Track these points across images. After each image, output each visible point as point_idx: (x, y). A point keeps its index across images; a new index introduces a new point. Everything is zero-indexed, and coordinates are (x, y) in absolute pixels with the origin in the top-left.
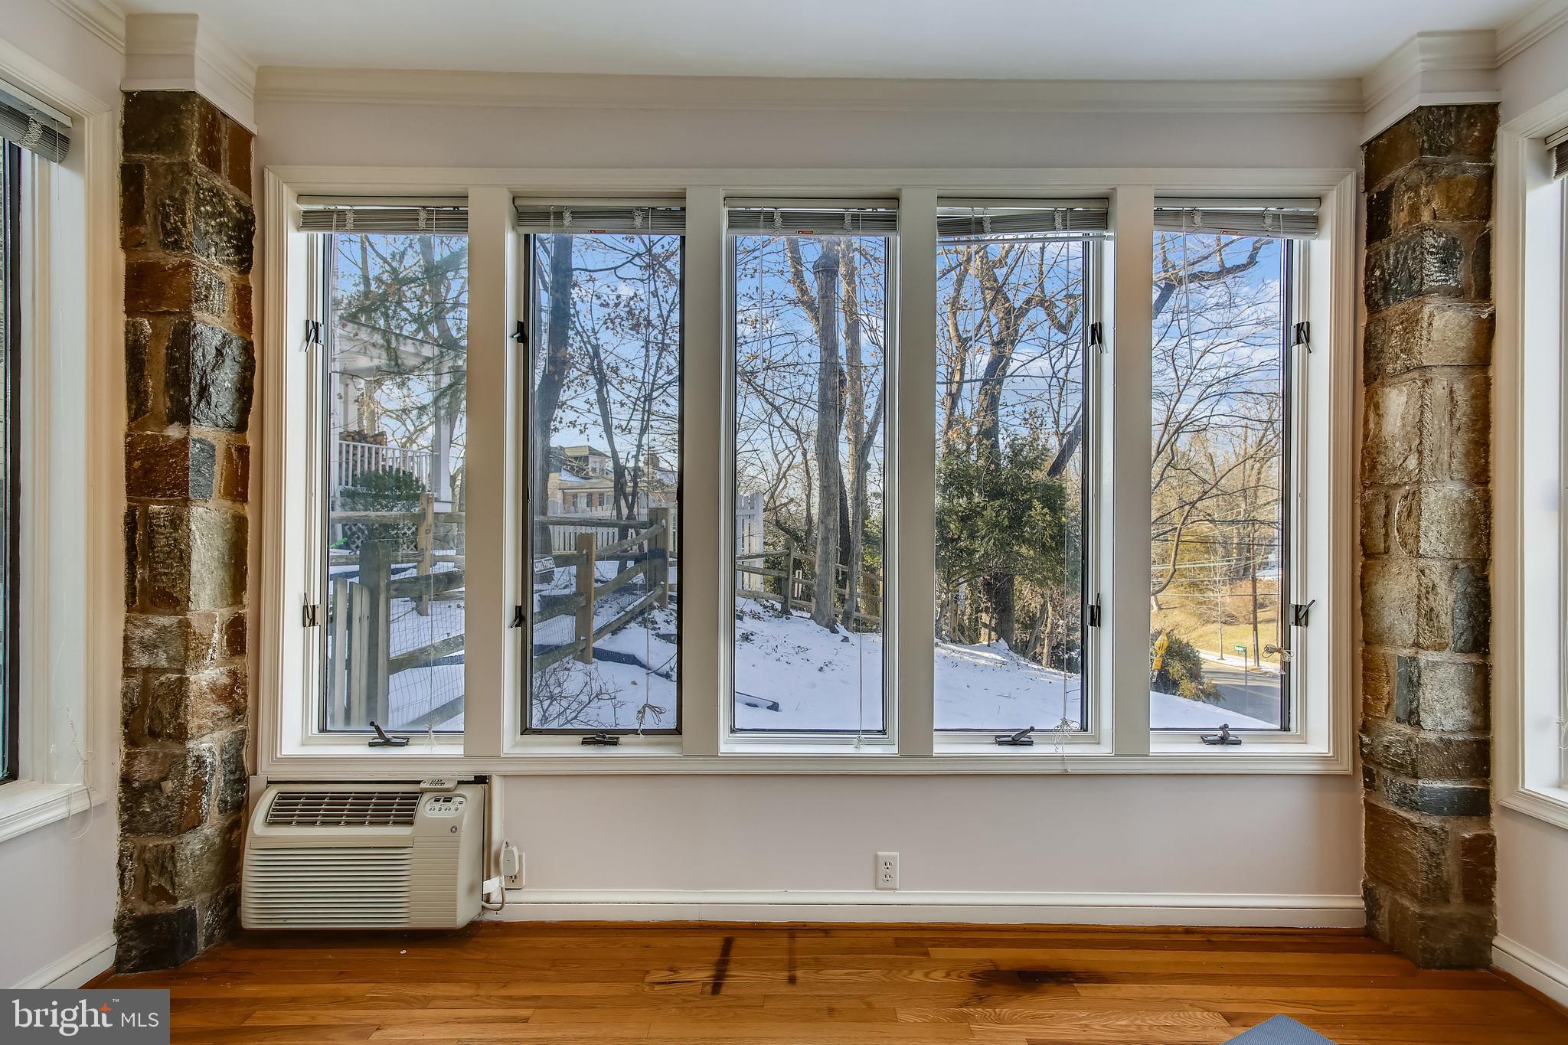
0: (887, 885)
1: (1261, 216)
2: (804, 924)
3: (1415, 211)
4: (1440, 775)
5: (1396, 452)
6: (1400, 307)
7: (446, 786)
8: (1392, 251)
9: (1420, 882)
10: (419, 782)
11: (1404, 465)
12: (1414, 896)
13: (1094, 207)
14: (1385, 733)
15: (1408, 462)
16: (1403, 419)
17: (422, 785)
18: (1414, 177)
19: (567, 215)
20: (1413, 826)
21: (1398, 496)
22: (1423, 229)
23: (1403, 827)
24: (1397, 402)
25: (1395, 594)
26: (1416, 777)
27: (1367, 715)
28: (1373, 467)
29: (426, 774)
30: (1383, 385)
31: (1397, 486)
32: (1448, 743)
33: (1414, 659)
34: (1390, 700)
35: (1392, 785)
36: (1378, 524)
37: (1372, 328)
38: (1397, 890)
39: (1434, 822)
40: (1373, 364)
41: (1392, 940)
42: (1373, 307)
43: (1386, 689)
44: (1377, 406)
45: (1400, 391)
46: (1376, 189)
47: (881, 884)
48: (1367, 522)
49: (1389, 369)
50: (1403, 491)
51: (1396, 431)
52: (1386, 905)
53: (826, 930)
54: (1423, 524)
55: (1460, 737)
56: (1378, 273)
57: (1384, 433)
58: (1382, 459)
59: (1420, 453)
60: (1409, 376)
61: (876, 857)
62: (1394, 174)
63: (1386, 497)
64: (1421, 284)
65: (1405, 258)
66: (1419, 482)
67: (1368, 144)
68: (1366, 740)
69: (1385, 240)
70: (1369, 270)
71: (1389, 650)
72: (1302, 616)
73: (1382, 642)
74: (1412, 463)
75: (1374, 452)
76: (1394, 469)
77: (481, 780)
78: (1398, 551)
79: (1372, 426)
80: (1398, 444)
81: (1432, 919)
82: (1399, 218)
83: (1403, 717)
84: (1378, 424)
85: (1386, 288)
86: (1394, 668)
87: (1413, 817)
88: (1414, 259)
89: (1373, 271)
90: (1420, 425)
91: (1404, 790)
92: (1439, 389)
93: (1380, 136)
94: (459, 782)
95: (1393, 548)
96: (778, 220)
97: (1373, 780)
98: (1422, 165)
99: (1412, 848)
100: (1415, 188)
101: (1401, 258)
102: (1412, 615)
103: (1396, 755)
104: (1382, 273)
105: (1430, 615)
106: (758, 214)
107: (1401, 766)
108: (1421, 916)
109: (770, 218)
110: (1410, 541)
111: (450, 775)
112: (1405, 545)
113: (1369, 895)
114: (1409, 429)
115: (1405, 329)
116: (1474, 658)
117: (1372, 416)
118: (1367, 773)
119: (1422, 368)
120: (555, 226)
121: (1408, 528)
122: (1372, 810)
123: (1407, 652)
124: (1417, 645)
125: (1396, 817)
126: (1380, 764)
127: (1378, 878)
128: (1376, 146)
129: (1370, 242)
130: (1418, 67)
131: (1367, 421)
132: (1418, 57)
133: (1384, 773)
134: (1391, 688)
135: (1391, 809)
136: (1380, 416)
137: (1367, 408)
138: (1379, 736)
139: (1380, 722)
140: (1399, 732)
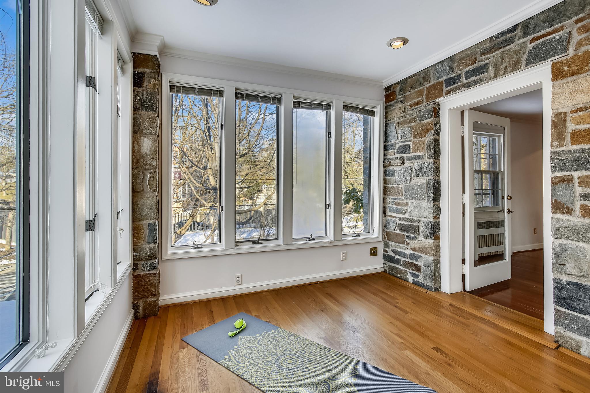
3: (154, 85)
5: (148, 159)
6: (148, 113)
8: (145, 94)
11: (151, 163)
12: (155, 295)
14: (144, 249)
15: (152, 162)
16: (150, 149)
18: (154, 75)
20: (155, 274)
21: (148, 172)
23: (150, 276)
24: (147, 143)
25: (148, 204)
26: (156, 258)
27: (135, 246)
28: (137, 162)
30: (140, 136)
31: (147, 169)
33: (155, 223)
34: (145, 238)
35: (145, 265)
36: (139, 181)
37: (136, 115)
38: (148, 297)
40: (137, 128)
41: (144, 315)
42: (136, 108)
43: (143, 235)
44: (138, 142)
45: (148, 139)
46: (138, 70)
48: (134, 180)
49: (144, 132)
51: (148, 152)
52: (141, 305)
54: (157, 181)
56: (138, 98)
57: (142, 152)
58: (141, 160)
59: (157, 161)
60: (151, 135)
62: (144, 70)
63: (143, 173)
65: (151, 99)
66: (156, 169)
67: (134, 54)
68: (136, 254)
69: (141, 89)
70: (135, 97)
71: (144, 222)
73: (142, 220)
74: (154, 163)
75: (137, 157)
76: (147, 164)
78: (148, 191)
79: (136, 148)
80: (148, 156)
82: (147, 85)
83: (151, 242)
84: (139, 148)
85: (142, 105)
86: (146, 228)
88: (154, 100)
93: (140, 54)
95: (145, 189)
97: (137, 267)
98: (155, 73)
99: (154, 281)
100: (154, 78)
101: (149, 98)
102: (154, 209)
104: (141, 99)
107: (152, 257)
110: (154, 187)
112: (151, 188)
113: (135, 306)
114: (153, 152)
115: (150, 121)
117: (137, 145)
118: (135, 265)
121: (153, 183)
122: (136, 277)
123: (152, 222)
124: (156, 219)
125: (147, 274)
126: (142, 260)
127: (137, 298)
128: (137, 57)
129: (134, 86)
130: (157, 44)
131: (133, 147)
132: (159, 42)
133: (142, 262)
134: (145, 234)
135: (145, 273)
136: (140, 146)
137: (133, 142)
138: (142, 251)
139: (140, 247)
140: (149, 247)
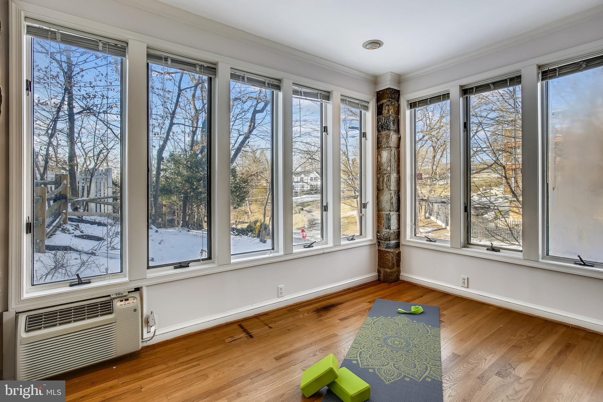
0: (281, 295)
1: (358, 104)
2: (259, 314)
3: (388, 111)
4: (393, 240)
5: (385, 166)
6: (385, 132)
7: (124, 295)
8: (383, 119)
9: (390, 264)
10: (110, 296)
11: (387, 169)
12: (389, 268)
13: (326, 94)
16: (386, 158)
17: (112, 296)
18: (388, 103)
19: (169, 60)
20: (389, 252)
21: (385, 176)
22: (390, 115)
23: (387, 253)
24: (385, 154)
25: (385, 199)
26: (390, 241)
27: (378, 228)
28: (380, 169)
29: (112, 292)
30: (381, 150)
31: (385, 174)
32: (394, 232)
33: (389, 214)
34: (384, 224)
35: (384, 244)
36: (381, 183)
37: (379, 136)
38: (385, 268)
39: (392, 250)
40: (379, 145)
41: (384, 280)
42: (379, 131)
44: (380, 155)
45: (386, 152)
46: (379, 103)
47: (280, 296)
48: (378, 182)
49: (383, 146)
50: (386, 175)
51: (385, 161)
52: (382, 272)
53: (266, 314)
54: (391, 183)
55: (396, 231)
56: (380, 123)
57: (382, 161)
58: (382, 167)
59: (390, 166)
60: (387, 148)
61: (278, 288)
62: (383, 101)
63: (383, 177)
64: (390, 128)
65: (387, 121)
66: (390, 173)
67: (377, 92)
68: (379, 234)
69: (381, 116)
70: (378, 122)
71: (384, 213)
72: (364, 206)
73: (382, 211)
74: (389, 169)
75: (380, 166)
76: (385, 170)
77: (137, 289)
78: (386, 190)
79: (379, 159)
80: (385, 164)
81: (392, 272)
82: (385, 112)
83: (387, 227)
84: (381, 159)
85: (382, 127)
86: (385, 216)
87: (389, 250)
88: (389, 122)
89: (379, 123)
90: (390, 160)
91: (387, 244)
92: (393, 152)
93: (380, 91)
94: (129, 292)
95: (384, 188)
96: (246, 79)
97: (380, 244)
98: (389, 101)
99: (389, 257)
100: (388, 105)
101: (386, 121)
102: (389, 204)
103: (386, 237)
104: (381, 123)
105: (392, 204)
106: (239, 76)
107: (387, 239)
108: (390, 272)
109: (243, 78)
110: (389, 187)
111: (124, 290)
112: (387, 188)
113: (379, 272)
114: (388, 161)
115: (387, 138)
116: (398, 213)
117: (379, 157)
118: (379, 242)
119: (390, 147)
120: (165, 63)
121: (388, 184)
122: (379, 251)
123: (388, 213)
124: (390, 211)
125: (385, 251)
126: (382, 240)
127: (381, 267)
128: (379, 93)
129: (378, 115)
130: (389, 79)
131: (378, 158)
132: (389, 77)
133: (382, 241)
134: (384, 221)
135: (384, 249)
136: (381, 157)
137: (378, 155)
138: (382, 233)
139: (382, 230)
140: (386, 231)
